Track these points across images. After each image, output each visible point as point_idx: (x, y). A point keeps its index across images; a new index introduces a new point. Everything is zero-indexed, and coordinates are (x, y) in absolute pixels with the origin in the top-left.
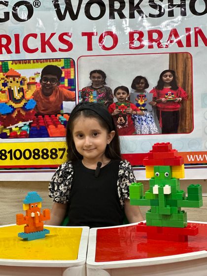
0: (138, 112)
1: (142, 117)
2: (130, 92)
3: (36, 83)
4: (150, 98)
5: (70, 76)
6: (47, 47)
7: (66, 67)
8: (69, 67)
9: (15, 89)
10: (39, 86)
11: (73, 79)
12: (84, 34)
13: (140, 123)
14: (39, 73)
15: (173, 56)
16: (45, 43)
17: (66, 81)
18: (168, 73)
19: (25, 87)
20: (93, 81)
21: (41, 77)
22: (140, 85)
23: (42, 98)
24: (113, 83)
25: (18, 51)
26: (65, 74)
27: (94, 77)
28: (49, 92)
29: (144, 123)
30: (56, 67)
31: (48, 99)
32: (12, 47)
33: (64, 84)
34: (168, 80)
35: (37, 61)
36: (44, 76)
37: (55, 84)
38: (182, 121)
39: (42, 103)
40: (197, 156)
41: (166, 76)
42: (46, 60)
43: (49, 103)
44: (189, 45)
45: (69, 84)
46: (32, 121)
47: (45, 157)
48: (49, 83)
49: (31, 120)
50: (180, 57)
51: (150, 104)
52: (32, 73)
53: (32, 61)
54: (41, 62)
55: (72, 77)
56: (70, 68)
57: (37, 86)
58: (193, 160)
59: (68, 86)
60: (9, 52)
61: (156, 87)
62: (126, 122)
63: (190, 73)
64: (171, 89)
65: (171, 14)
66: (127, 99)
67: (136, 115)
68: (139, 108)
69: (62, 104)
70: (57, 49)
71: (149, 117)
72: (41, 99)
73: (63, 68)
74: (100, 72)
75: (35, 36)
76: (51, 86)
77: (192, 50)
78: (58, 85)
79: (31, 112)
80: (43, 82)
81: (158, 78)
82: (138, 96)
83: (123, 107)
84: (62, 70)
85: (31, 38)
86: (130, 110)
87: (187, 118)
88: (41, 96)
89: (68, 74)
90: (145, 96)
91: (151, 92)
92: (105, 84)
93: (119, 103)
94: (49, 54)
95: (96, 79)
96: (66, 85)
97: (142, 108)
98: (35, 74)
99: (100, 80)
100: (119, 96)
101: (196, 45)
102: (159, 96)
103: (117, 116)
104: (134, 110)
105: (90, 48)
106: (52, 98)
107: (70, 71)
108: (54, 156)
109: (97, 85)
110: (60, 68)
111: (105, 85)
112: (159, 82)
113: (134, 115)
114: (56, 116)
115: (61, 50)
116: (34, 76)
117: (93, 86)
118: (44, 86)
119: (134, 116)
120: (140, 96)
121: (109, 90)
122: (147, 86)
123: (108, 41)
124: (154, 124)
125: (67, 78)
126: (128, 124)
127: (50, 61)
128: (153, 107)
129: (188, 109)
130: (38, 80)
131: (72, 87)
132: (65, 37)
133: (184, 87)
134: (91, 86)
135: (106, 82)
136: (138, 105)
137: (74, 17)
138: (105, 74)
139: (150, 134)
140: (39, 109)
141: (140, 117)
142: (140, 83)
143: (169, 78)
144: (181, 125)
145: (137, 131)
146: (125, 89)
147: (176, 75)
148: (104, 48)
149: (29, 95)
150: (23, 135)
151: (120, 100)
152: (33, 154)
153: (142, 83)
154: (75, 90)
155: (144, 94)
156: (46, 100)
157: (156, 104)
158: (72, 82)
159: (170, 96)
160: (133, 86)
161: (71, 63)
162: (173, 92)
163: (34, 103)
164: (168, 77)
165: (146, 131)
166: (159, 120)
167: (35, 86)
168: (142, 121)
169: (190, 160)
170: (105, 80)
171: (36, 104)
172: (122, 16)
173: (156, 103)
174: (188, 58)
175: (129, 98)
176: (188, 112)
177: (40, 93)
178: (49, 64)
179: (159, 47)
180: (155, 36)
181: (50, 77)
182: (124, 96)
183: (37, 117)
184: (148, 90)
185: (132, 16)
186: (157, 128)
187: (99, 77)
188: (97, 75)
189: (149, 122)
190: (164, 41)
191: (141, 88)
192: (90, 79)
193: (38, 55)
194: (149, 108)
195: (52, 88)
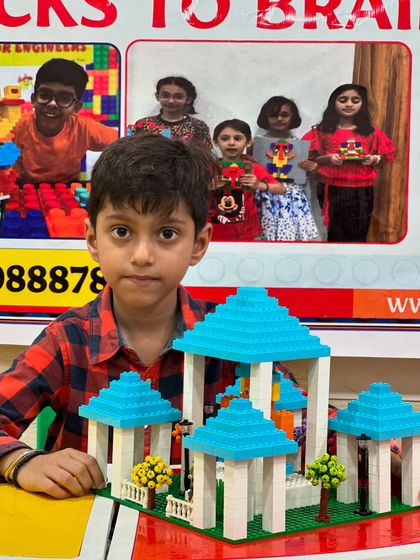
0: (272, 186)
1: (281, 197)
2: (253, 135)
3: (22, 102)
5: (107, 89)
6: (52, 12)
7: (97, 66)
8: (106, 66)
10: (29, 109)
11: (115, 97)
13: (274, 214)
14: (30, 78)
15: (366, 52)
16: (49, 3)
17: (97, 100)
18: (351, 93)
20: (163, 104)
21: (36, 87)
22: (280, 118)
23: (35, 139)
24: (212, 110)
26: (95, 82)
27: (167, 95)
28: (52, 126)
29: (286, 214)
30: (72, 65)
31: (50, 144)
33: (91, 109)
34: (349, 108)
35: (28, 46)
36: (42, 86)
37: (69, 108)
38: (378, 212)
39: (34, 151)
40: (411, 300)
41: (346, 99)
42: (50, 46)
43: (53, 152)
44: (404, 23)
45: (103, 108)
46: (8, 197)
47: (37, 285)
48: (53, 103)
49: (5, 195)
50: (382, 54)
51: (302, 166)
52: (12, 76)
53: (13, 47)
54: (36, 51)
55: (112, 92)
56: (109, 68)
57: (23, 109)
58: (402, 310)
59: (103, 113)
61: (318, 126)
62: (239, 209)
63: (405, 94)
64: (355, 131)
66: (245, 152)
67: (266, 191)
68: (275, 175)
69: (85, 157)
70: (78, 20)
71: (297, 199)
72: (34, 144)
73: (90, 67)
74: (182, 82)
76: (57, 112)
78: (76, 109)
79: (7, 173)
80: (40, 100)
81: (325, 104)
82: (273, 146)
83: (234, 172)
84: (88, 72)
86: (251, 180)
87: (392, 206)
88: (33, 134)
89: (102, 83)
90: (291, 147)
91: (305, 138)
92: (193, 111)
93: (226, 160)
94: (56, 31)
95: (171, 100)
96: (97, 110)
97: (282, 176)
98: (20, 80)
99: (182, 101)
100: (225, 144)
102: (326, 147)
103: (219, 194)
104: (262, 181)
105: (159, 20)
106: (60, 142)
107: (107, 77)
108: (58, 286)
109: (173, 114)
110: (84, 67)
111: (192, 116)
112: (326, 114)
113: (261, 192)
114: (69, 186)
115: (86, 22)
116: (15, 84)
117: (163, 117)
118: (41, 111)
119: (260, 195)
120: (278, 147)
121: (201, 129)
122: (296, 121)
124: (310, 216)
125: (100, 93)
126: (246, 214)
127: (58, 50)
128: (308, 174)
129: (395, 184)
130: (26, 94)
131: (112, 117)
134: (159, 117)
135: (196, 107)
136: (272, 168)
138: (194, 88)
139: (299, 241)
140: (27, 166)
141: (275, 198)
142: (279, 113)
143: (351, 105)
144: (377, 223)
145: (267, 233)
146: (242, 127)
147: (370, 97)
148: (194, 22)
149: (3, 130)
151: (229, 154)
152: (6, 279)
153: (285, 115)
154: (117, 123)
155: (289, 140)
156: (44, 146)
157: (317, 168)
158: (111, 105)
159: (351, 148)
160: (262, 122)
161: (111, 56)
162: (361, 139)
163: (13, 152)
164: (350, 103)
165: (290, 233)
166: (322, 207)
167: (18, 109)
168: (281, 207)
169: (393, 310)
170: (192, 103)
171: (19, 154)
173: (316, 165)
174: (400, 55)
175: (250, 151)
176: (394, 191)
177: (32, 127)
178: (55, 55)
179: (331, 27)
181: (56, 87)
182: (239, 144)
183: (21, 188)
184: (299, 133)
186: (315, 228)
187: (178, 96)
188: (173, 89)
189: (296, 211)
190: (342, 13)
191: (282, 128)
192: (157, 98)
193: (30, 32)
194: (300, 176)
195: (60, 117)
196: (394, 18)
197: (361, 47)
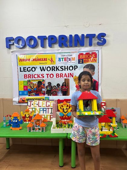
0: (58, 91)
4: (60, 88)
9: (32, 86)
12: (46, 74)
13: (58, 93)
15: (65, 80)
16: (38, 76)
18: (64, 83)
19: (34, 85)
20: (48, 84)
24: (53, 85)
25: (32, 78)
30: (41, 81)
32: (31, 77)
39: (38, 89)
44: (69, 77)
50: (67, 79)
52: (36, 82)
53: (35, 80)
60: (31, 78)
61: (62, 86)
63: (69, 83)
64: (65, 86)
65: (65, 70)
66: (56, 88)
69: (42, 89)
74: (50, 83)
75: (36, 75)
77: (69, 78)
82: (58, 88)
83: (55, 90)
85: (35, 75)
88: (37, 87)
89: (43, 83)
94: (39, 79)
100: (54, 88)
101: (70, 77)
102: (62, 88)
105: (48, 77)
106: (40, 88)
115: (42, 78)
121: (52, 86)
122: (60, 85)
123: (52, 76)
130: (37, 84)
132: (43, 75)
133: (68, 86)
134: (48, 86)
137: (44, 71)
142: (58, 85)
145: (58, 95)
146: (55, 86)
149: (35, 87)
150: (34, 95)
158: (44, 85)
159: (65, 88)
160: (57, 86)
161: (44, 80)
165: (60, 95)
166: (62, 93)
172: (55, 70)
174: (68, 80)
180: (62, 75)
181: (39, 83)
184: (60, 86)
185: (57, 70)
186: (62, 95)
189: (60, 93)
190: (63, 76)
193: (37, 79)
194: (60, 90)
195: (40, 86)
196: (68, 76)
197: (65, 79)
